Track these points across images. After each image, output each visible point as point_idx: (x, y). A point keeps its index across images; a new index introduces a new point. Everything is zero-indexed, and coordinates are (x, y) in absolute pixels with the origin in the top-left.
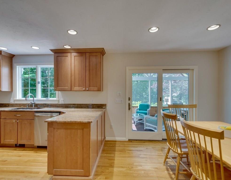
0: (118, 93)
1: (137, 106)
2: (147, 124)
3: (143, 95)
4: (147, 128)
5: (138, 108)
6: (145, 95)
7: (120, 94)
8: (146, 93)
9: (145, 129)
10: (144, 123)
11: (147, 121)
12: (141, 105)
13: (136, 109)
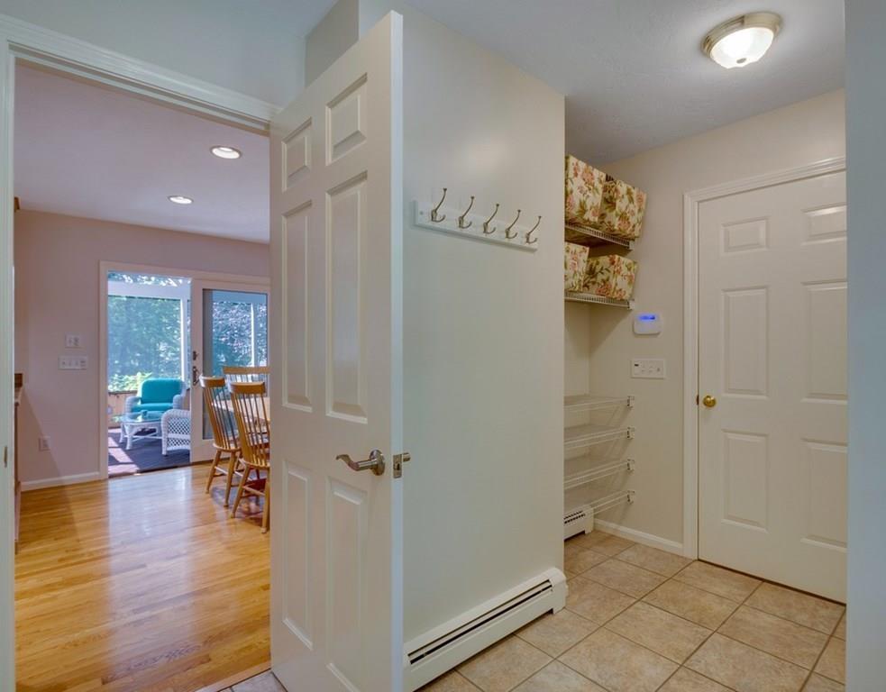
0: (68, 340)
1: (132, 389)
2: (171, 435)
3: (160, 352)
4: (170, 448)
5: (139, 394)
6: (168, 350)
7: (76, 340)
8: (170, 343)
9: (164, 453)
10: (160, 440)
11: (171, 429)
12: (147, 386)
13: (130, 398)
